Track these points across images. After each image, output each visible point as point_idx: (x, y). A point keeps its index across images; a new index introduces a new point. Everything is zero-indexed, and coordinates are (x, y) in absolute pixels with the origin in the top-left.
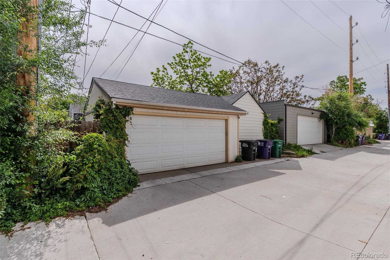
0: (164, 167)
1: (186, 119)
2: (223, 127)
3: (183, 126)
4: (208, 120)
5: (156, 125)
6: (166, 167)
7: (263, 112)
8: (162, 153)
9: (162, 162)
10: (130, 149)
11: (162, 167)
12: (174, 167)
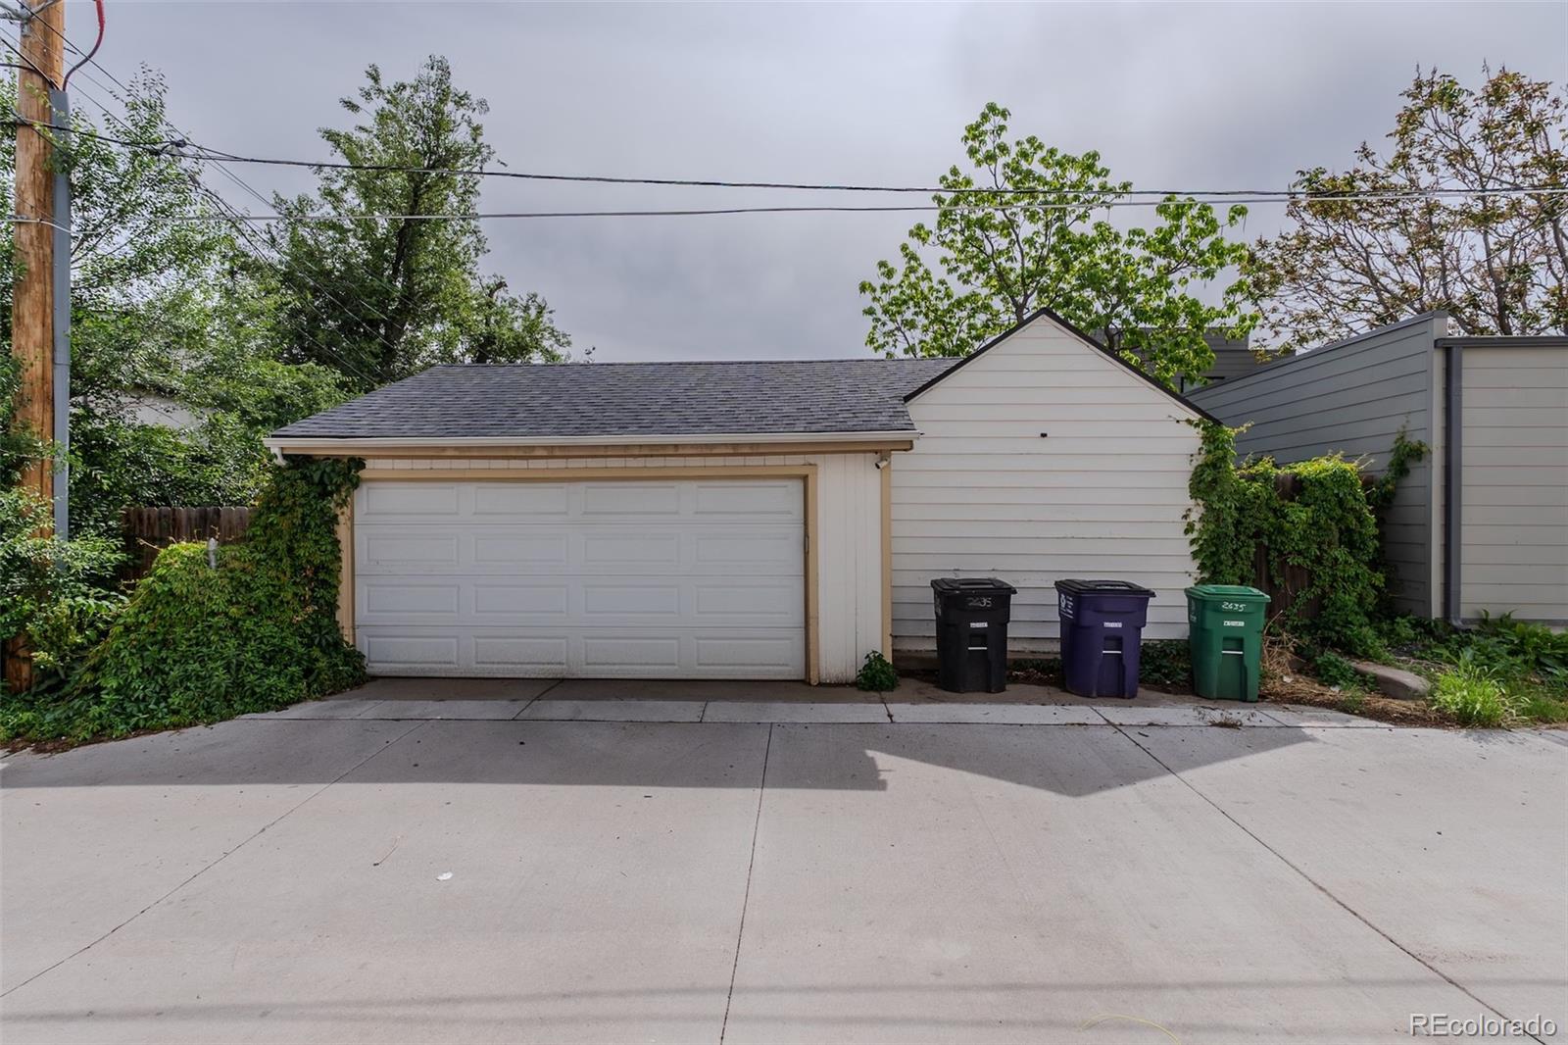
0: (487, 663)
1: (582, 486)
2: (789, 513)
3: (565, 513)
4: (694, 485)
5: (456, 514)
6: (495, 666)
7: (1195, 417)
8: (477, 611)
9: (477, 644)
10: (369, 591)
11: (478, 663)
12: (529, 667)
